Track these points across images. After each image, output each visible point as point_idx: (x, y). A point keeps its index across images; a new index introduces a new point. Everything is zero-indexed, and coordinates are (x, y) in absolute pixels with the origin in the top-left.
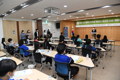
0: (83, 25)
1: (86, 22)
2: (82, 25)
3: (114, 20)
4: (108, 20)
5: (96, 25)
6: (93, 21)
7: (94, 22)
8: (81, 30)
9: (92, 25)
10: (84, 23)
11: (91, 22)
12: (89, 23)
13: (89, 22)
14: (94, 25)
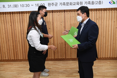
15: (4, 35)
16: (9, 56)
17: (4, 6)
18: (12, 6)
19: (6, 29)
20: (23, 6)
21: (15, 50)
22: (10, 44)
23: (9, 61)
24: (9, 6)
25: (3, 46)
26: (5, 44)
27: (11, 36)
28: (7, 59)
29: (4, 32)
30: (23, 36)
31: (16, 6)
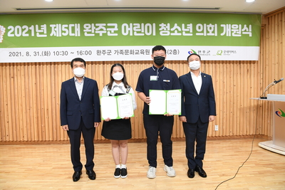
0: (31, 50)
1: (58, 29)
2: (23, 50)
3: (220, 30)
4: (190, 26)
5: (124, 48)
6: (101, 26)
7: (112, 29)
8: (20, 81)
9: (94, 49)
10: (41, 31)
11: (87, 27)
12: (78, 33)
13: (78, 27)
14: (113, 48)
15: (24, 99)
16: (29, 136)
17: (28, 54)
18: (40, 54)
19: (27, 90)
20: (57, 53)
21: (40, 125)
22: (31, 115)
23: (28, 144)
24: (36, 54)
25: (21, 118)
26: (24, 114)
27: (35, 102)
28: (26, 139)
29: (23, 95)
30: (54, 101)
31: (46, 54)
